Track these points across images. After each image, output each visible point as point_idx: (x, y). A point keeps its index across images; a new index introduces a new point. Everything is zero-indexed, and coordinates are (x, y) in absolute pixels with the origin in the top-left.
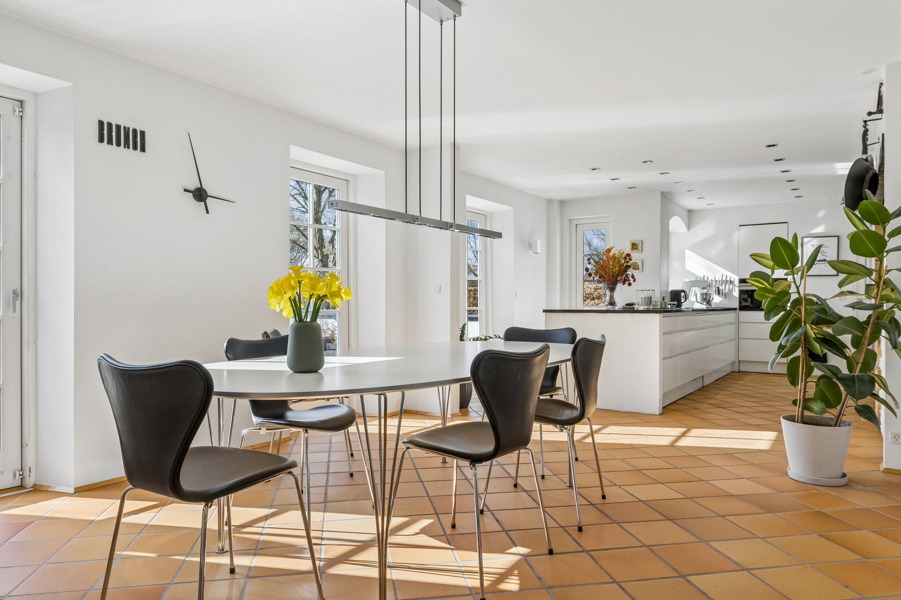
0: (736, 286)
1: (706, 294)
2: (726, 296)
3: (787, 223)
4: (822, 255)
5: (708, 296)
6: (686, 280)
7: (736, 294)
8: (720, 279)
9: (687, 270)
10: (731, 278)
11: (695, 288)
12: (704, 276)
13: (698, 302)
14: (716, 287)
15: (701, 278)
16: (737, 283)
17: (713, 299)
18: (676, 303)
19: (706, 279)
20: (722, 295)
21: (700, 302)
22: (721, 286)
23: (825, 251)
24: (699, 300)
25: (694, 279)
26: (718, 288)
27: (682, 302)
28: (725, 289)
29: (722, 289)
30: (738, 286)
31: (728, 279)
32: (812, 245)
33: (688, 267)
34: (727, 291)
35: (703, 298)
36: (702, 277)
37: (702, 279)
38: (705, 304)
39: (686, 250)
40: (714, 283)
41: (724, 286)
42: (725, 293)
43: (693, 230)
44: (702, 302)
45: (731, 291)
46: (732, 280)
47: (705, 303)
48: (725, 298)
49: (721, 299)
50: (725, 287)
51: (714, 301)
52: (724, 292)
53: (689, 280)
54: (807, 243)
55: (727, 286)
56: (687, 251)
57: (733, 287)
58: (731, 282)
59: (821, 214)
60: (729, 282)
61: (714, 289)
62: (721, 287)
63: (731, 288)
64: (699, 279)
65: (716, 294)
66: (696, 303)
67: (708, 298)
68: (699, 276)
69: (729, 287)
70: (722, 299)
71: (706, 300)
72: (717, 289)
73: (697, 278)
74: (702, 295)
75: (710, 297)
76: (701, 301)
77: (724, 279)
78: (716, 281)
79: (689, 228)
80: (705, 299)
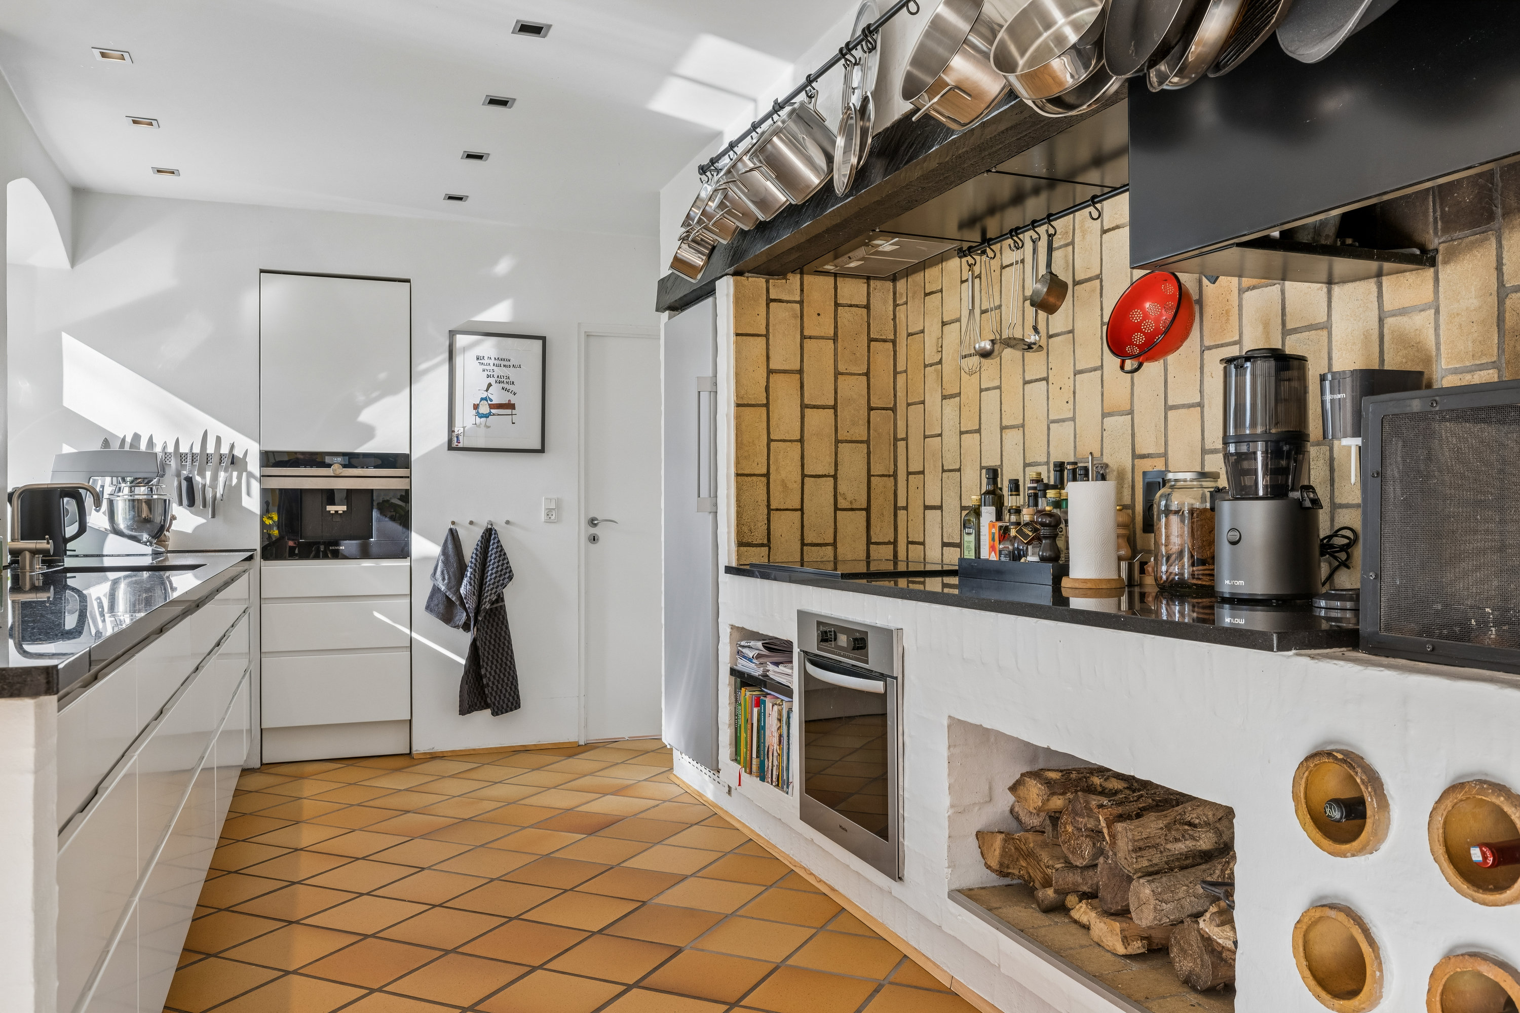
0: (250, 475)
1: (149, 503)
2: (214, 508)
3: (408, 281)
4: (503, 388)
5: (159, 510)
6: (67, 449)
7: (252, 502)
8: (197, 450)
9: (68, 412)
10: (232, 447)
11: (104, 482)
12: (137, 437)
13: (117, 532)
14: (182, 478)
15: (123, 440)
16: (254, 465)
17: (174, 518)
18: (48, 546)
19: (143, 447)
20: (205, 506)
21: (127, 532)
22: (202, 474)
23: (511, 380)
24: (122, 525)
25: (96, 446)
26: (189, 480)
27: (68, 535)
28: (214, 486)
29: (204, 486)
30: (258, 474)
31: (225, 450)
32: (478, 359)
33: (70, 401)
34: (220, 491)
35: (139, 516)
36: (129, 440)
37: (127, 448)
38: (145, 540)
39: (65, 337)
40: (173, 463)
41: (208, 474)
42: (214, 498)
43: (90, 265)
44: (134, 533)
45: (233, 492)
46: (238, 453)
47: (145, 537)
48: (213, 516)
49: (201, 521)
50: (215, 478)
51: (175, 526)
52: (209, 495)
53: (75, 451)
54: (464, 349)
55: (222, 475)
56: (68, 341)
57: (239, 478)
58: (233, 460)
59: (503, 267)
60: (226, 461)
61: (176, 483)
62: (198, 479)
63: (235, 481)
64: (115, 446)
65: (181, 504)
66: (112, 537)
67: (158, 519)
68: (116, 437)
69: (229, 479)
70: (204, 521)
71: (148, 525)
72: (184, 484)
73: (106, 443)
74: (134, 507)
75: (165, 512)
76: (132, 530)
77: (211, 449)
78: (182, 457)
79: (75, 254)
80: (147, 521)
